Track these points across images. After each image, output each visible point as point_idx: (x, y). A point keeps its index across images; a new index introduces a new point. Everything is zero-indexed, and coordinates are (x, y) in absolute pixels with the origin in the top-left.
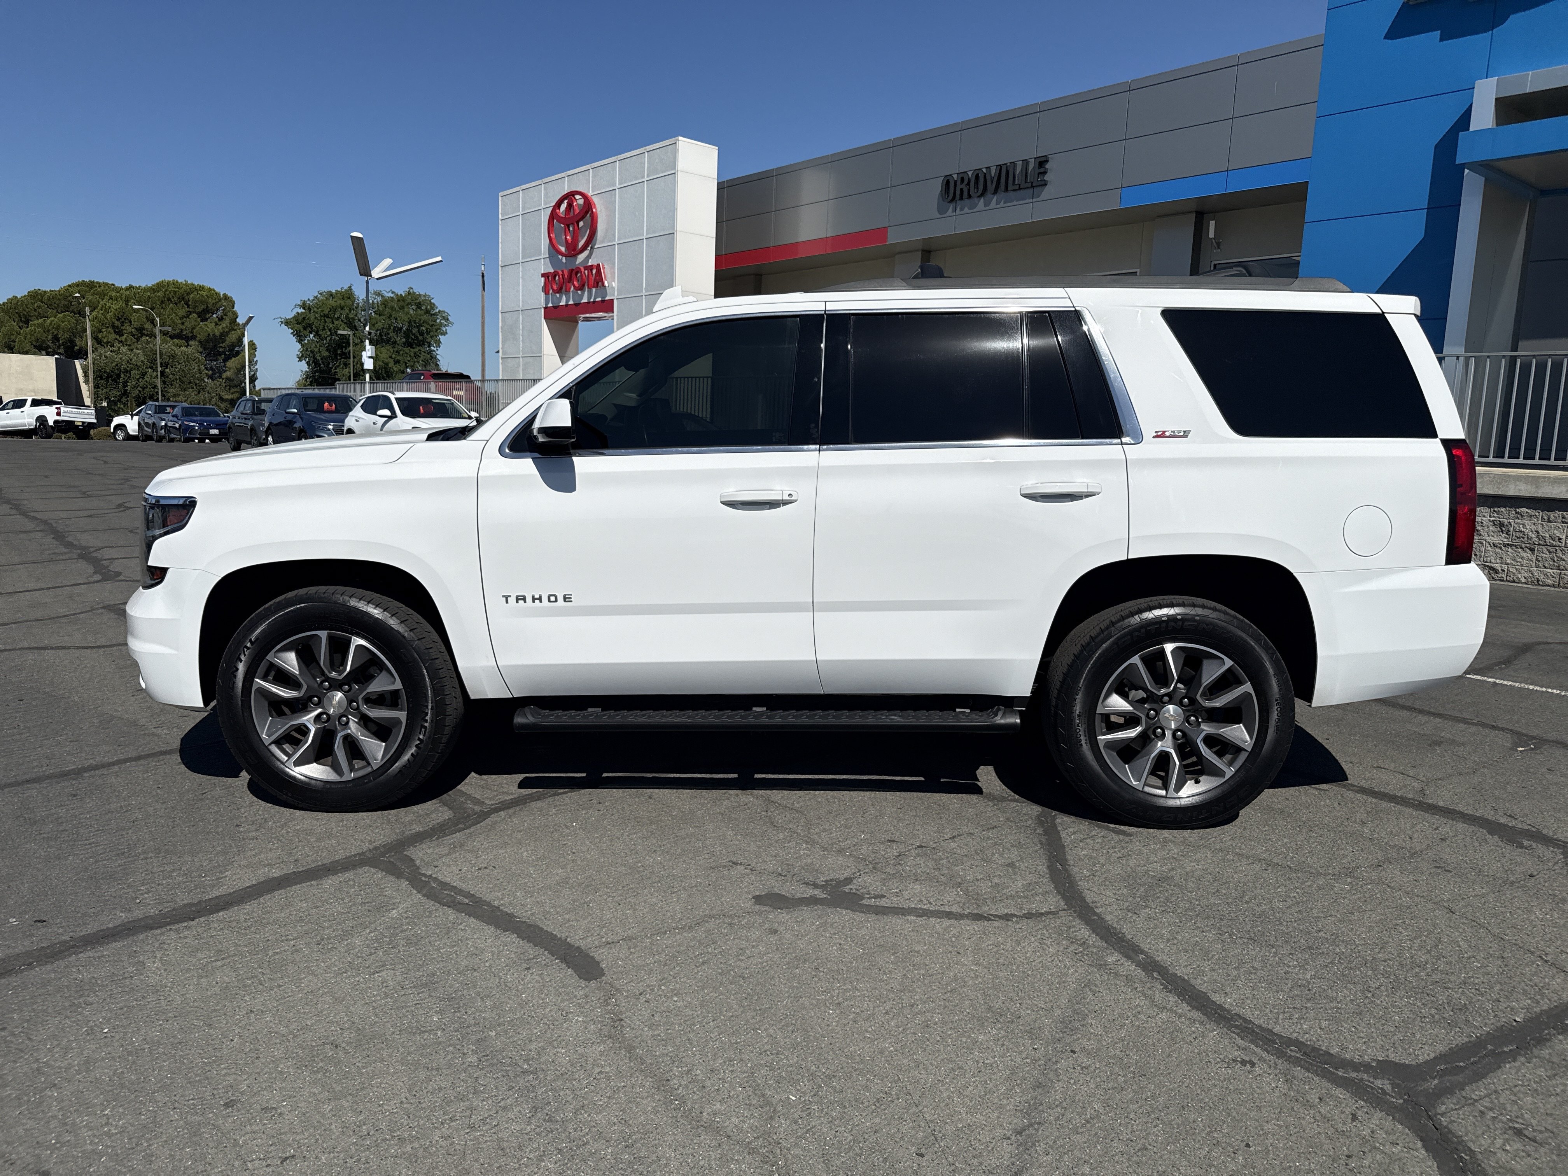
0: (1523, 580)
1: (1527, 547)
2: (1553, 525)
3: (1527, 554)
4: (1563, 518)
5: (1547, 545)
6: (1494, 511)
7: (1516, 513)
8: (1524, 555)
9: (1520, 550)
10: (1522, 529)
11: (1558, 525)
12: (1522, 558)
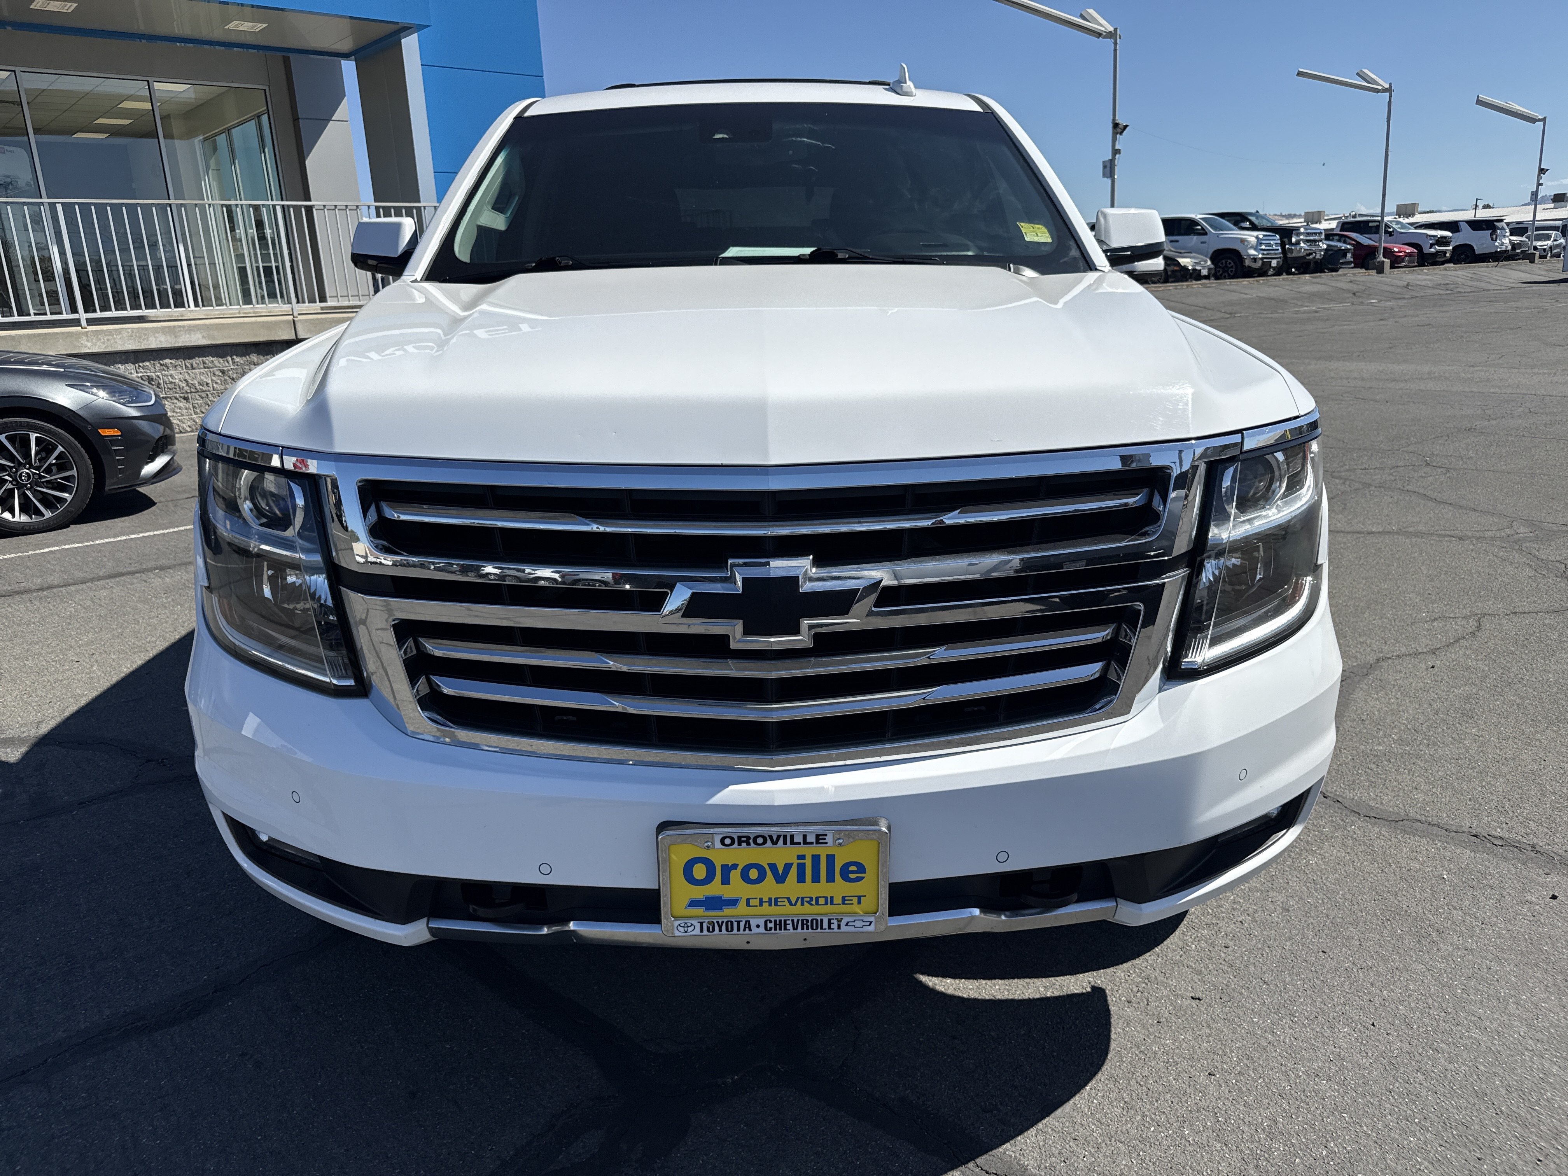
0: (188, 429)
1: (181, 397)
2: (197, 371)
3: (182, 404)
4: (204, 363)
5: (198, 392)
6: (139, 366)
7: (161, 365)
8: (181, 405)
9: (176, 401)
10: (171, 380)
11: (202, 370)
12: (180, 408)
